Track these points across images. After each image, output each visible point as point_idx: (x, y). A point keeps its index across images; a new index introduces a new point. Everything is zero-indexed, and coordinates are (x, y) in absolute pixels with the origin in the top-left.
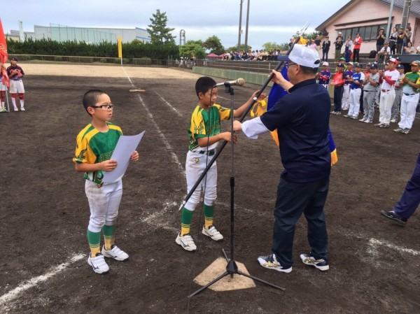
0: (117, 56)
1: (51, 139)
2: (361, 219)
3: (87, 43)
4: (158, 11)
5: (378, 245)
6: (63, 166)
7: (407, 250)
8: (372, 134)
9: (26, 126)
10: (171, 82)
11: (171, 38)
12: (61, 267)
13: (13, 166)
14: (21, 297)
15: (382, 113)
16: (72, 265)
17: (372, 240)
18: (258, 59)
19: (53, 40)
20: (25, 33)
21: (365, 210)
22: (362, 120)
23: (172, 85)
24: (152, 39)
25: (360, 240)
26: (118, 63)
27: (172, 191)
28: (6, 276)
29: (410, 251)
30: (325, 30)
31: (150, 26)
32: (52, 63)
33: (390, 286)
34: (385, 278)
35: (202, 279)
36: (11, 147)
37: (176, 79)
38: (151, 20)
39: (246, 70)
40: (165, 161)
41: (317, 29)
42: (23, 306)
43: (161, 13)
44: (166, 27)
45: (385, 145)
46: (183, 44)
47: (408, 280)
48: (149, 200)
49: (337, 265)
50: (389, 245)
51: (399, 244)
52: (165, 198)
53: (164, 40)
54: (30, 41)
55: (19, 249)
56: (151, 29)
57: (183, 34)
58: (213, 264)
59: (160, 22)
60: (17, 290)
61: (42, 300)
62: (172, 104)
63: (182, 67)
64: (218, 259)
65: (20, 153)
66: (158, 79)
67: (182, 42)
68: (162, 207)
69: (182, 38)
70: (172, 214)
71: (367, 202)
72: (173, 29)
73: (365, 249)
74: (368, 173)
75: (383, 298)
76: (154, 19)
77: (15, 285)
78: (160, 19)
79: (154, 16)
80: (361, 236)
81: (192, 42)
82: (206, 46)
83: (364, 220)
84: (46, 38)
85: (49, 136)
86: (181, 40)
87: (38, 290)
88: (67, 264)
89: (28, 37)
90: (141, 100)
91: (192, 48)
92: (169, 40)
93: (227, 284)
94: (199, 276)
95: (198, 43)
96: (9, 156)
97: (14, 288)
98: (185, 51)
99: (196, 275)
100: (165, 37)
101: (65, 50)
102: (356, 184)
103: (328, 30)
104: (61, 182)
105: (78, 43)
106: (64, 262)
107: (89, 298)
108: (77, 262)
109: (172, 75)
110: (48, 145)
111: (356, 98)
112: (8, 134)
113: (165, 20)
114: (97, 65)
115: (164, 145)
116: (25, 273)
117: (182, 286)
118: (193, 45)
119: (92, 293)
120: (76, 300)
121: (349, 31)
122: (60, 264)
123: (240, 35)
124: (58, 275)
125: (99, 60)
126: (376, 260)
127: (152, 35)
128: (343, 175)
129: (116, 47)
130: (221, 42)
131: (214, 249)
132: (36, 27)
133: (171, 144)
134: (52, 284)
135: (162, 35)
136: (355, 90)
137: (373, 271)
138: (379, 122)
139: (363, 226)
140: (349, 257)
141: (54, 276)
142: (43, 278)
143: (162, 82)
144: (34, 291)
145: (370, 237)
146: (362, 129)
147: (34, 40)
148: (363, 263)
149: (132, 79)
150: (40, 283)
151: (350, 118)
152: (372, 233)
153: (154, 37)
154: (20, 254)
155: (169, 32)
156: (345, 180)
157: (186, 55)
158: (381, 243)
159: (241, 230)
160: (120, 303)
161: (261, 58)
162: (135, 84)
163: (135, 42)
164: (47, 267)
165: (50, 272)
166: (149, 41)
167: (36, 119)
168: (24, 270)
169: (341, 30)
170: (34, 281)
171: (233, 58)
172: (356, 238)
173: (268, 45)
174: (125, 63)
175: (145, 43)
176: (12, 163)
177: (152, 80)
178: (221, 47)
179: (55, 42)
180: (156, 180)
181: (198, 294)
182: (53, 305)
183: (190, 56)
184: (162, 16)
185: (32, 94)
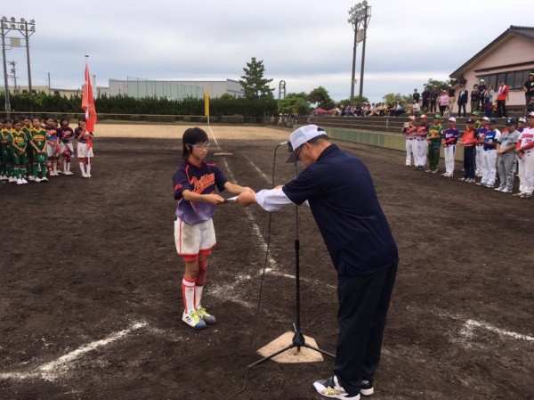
0: (204, 114)
1: (121, 208)
2: (463, 299)
3: (169, 99)
4: (254, 59)
5: (475, 326)
6: (132, 236)
7: (509, 333)
8: (507, 206)
9: (95, 194)
10: (265, 144)
11: (269, 90)
12: (121, 333)
13: (79, 235)
14: (80, 358)
15: (522, 180)
16: (133, 332)
17: (470, 322)
18: (375, 114)
19: (130, 96)
20: (99, 89)
21: (472, 291)
22: (498, 189)
23: (265, 146)
24: (246, 93)
25: (455, 320)
26: (204, 122)
27: (248, 264)
28: (67, 339)
29: (512, 334)
30: (462, 76)
31: (244, 77)
32: (127, 123)
33: (476, 367)
34: (473, 359)
35: (266, 351)
36: (77, 216)
37: (271, 140)
38: (245, 70)
39: (358, 128)
40: (244, 233)
41: (451, 76)
42: (82, 367)
43: (257, 61)
44: (262, 78)
45: (520, 219)
46: (282, 98)
47: (499, 363)
48: (221, 273)
49: (420, 344)
50: (489, 328)
51: (502, 327)
52: (238, 271)
53: (260, 93)
54: (104, 97)
55: (80, 316)
56: (245, 80)
57: (283, 86)
58: (280, 337)
59: (255, 73)
60: (77, 352)
61: (101, 362)
62: (262, 169)
63: (280, 125)
64: (286, 334)
65: (86, 223)
66: (250, 141)
67: (282, 95)
68: (234, 280)
69: (282, 90)
70: (243, 287)
71: (476, 282)
72: (271, 80)
73: (458, 330)
74: (487, 251)
75: (464, 378)
76: (249, 69)
77: (75, 347)
78: (255, 68)
79: (249, 65)
80: (458, 316)
81: (294, 95)
82: (310, 100)
83: (467, 301)
84: (122, 94)
85: (118, 205)
86: (280, 93)
87: (97, 353)
88: (128, 331)
89: (101, 93)
90: (226, 165)
91: (293, 103)
92: (266, 93)
93: (293, 357)
94: (263, 348)
95: (302, 95)
96: (75, 225)
97: (74, 350)
98: (286, 106)
99: (260, 347)
100: (261, 90)
101: (143, 108)
102: (469, 262)
103: (466, 77)
104: (128, 252)
105: (159, 99)
106: (125, 329)
107: (148, 363)
108: (138, 330)
109: (267, 135)
110: (116, 215)
111: (491, 162)
112: (74, 203)
113: (262, 70)
114: (179, 124)
115: (246, 216)
116: (85, 337)
117: (244, 356)
118: (294, 98)
119: (150, 358)
120: (135, 363)
121: (494, 77)
122: (121, 330)
123: (353, 86)
124: (118, 341)
125: (182, 119)
126: (467, 341)
127: (246, 88)
128: (455, 252)
129: (202, 103)
130: (328, 94)
131: (285, 323)
132: (111, 81)
133: (254, 214)
134: (112, 349)
135: (258, 88)
136: (488, 151)
137: (461, 351)
138: (520, 192)
139: (463, 307)
140: (437, 336)
141: (114, 341)
142: (103, 342)
143: (255, 144)
144: (93, 353)
145: (469, 318)
146: (496, 200)
147: (108, 96)
148: (451, 343)
149: (219, 140)
150: (100, 347)
151: (484, 187)
152: (471, 315)
153: (247, 90)
154: (82, 320)
155: (266, 84)
156: (457, 258)
157: (286, 111)
158: (479, 325)
159: (319, 306)
160: (178, 369)
161: (378, 113)
162: (221, 146)
163: (225, 97)
164: (108, 333)
165: (110, 337)
166: (242, 95)
167: (106, 186)
168: (85, 334)
169: (483, 77)
170: (94, 345)
171: (343, 114)
172: (451, 318)
173: (389, 97)
174: (213, 122)
175: (237, 97)
176: (78, 232)
177: (243, 141)
178: (329, 100)
179: (132, 98)
180: (231, 253)
181: (259, 364)
182: (111, 367)
183: (290, 112)
184: (259, 65)
185: (103, 158)
